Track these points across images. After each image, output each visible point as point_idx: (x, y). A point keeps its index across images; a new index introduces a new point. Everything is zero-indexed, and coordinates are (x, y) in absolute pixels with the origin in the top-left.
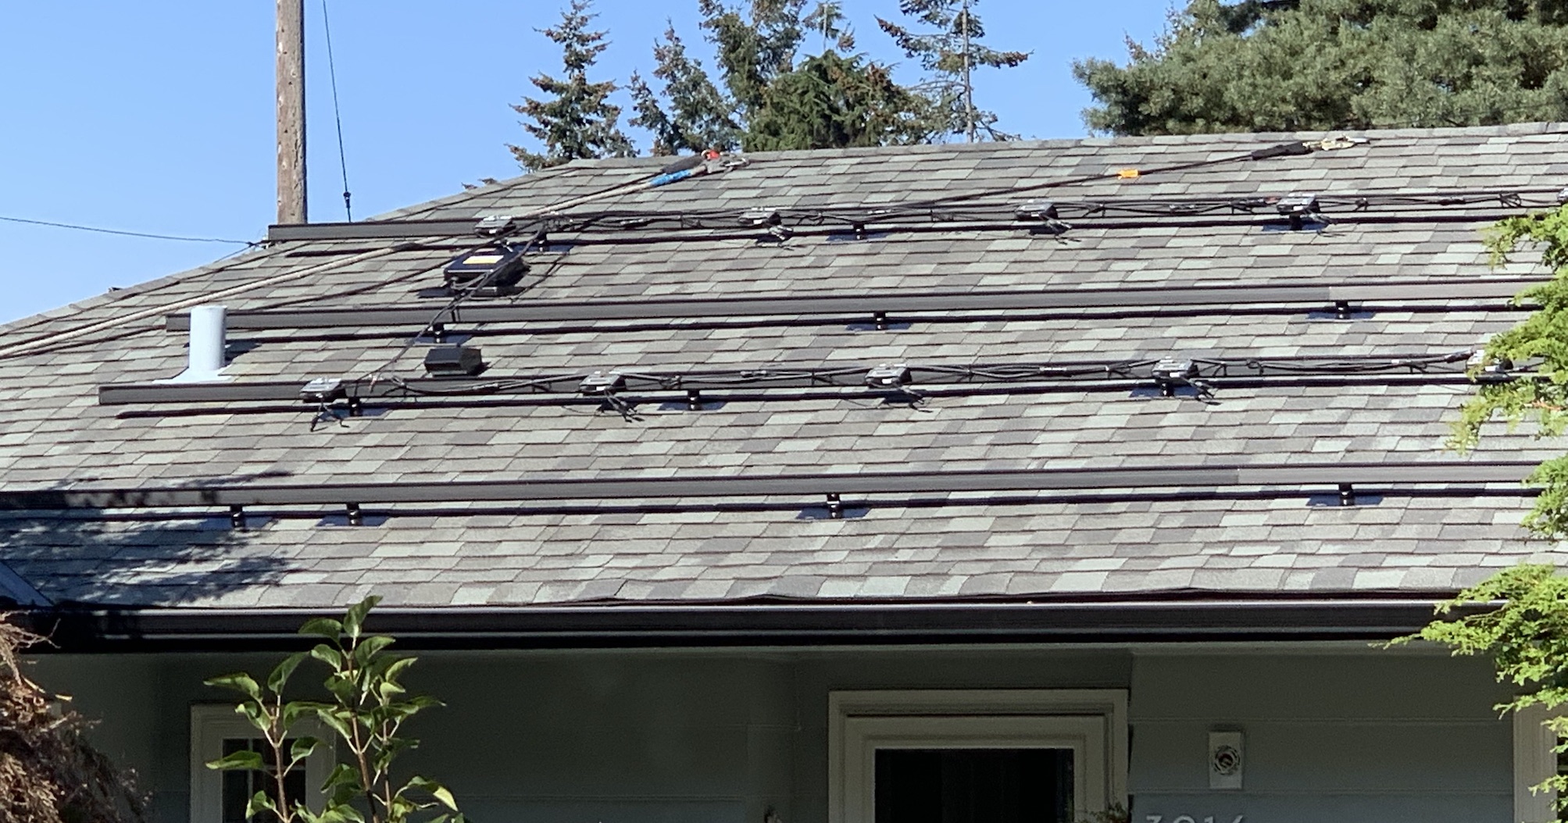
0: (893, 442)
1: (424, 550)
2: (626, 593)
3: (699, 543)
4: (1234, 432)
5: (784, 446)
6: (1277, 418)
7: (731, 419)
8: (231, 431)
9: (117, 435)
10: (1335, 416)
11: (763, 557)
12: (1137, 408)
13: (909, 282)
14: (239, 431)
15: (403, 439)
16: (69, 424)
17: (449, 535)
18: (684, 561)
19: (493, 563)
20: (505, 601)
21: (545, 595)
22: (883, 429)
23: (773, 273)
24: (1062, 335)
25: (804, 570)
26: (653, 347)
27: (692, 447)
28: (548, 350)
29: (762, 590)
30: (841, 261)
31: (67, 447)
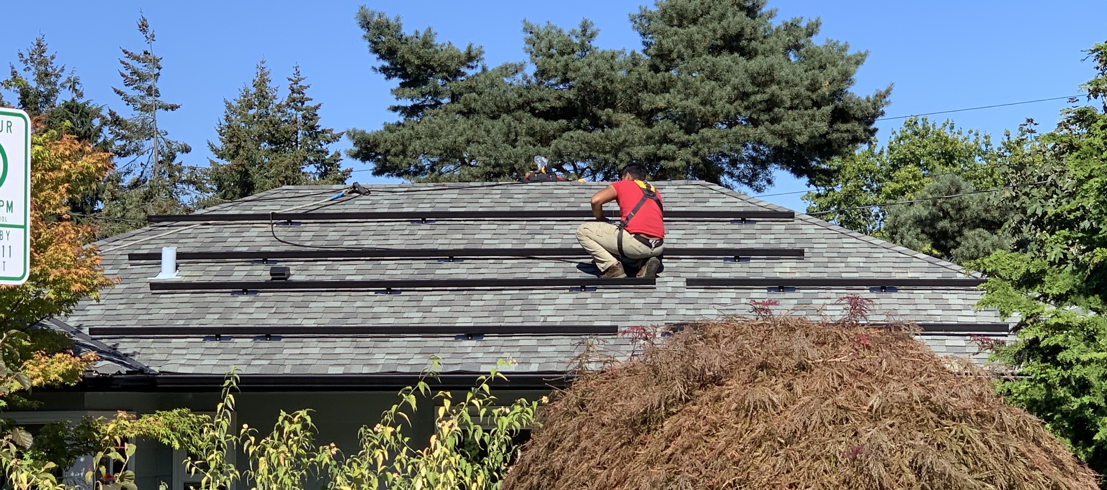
0: (480, 309)
1: (305, 351)
2: (400, 369)
3: (419, 349)
4: (618, 306)
5: (434, 309)
6: (633, 301)
7: (407, 298)
8: (193, 300)
9: (144, 300)
10: (656, 300)
11: (448, 355)
12: (574, 296)
13: (453, 242)
14: (197, 300)
15: (272, 304)
16: (120, 296)
17: (311, 345)
18: (415, 357)
19: (335, 357)
20: (350, 372)
21: (366, 370)
22: (472, 303)
23: (395, 237)
24: (530, 265)
25: (470, 361)
26: (359, 267)
27: (396, 309)
28: (314, 268)
29: (457, 368)
30: (420, 232)
31: (124, 306)
